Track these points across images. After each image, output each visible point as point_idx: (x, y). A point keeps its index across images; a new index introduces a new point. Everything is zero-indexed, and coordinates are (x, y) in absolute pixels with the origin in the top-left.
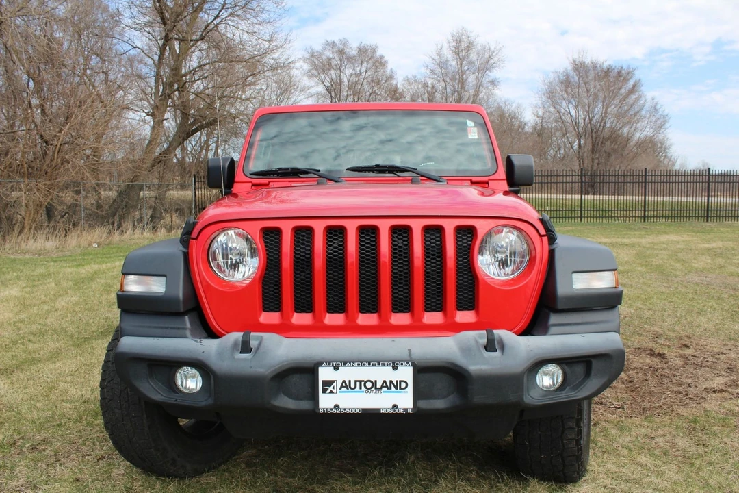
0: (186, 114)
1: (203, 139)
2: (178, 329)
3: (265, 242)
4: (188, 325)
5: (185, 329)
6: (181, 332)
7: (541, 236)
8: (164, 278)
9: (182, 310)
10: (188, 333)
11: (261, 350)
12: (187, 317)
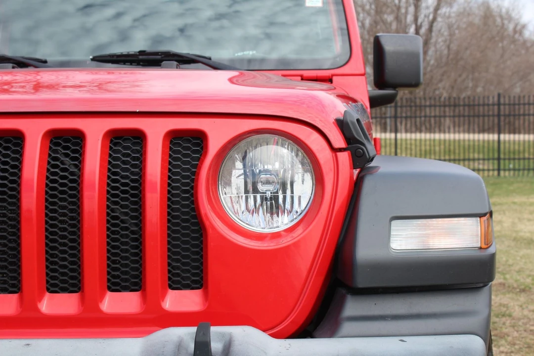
7: (335, 150)
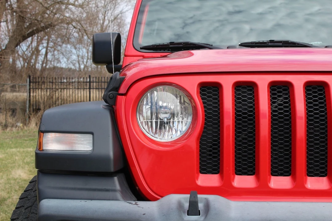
0: (23, 17)
1: (33, 45)
2: (107, 190)
3: (203, 99)
4: (118, 187)
5: (114, 191)
6: (110, 194)
8: (90, 137)
9: (112, 170)
10: (119, 195)
11: (212, 212)
12: (116, 178)
